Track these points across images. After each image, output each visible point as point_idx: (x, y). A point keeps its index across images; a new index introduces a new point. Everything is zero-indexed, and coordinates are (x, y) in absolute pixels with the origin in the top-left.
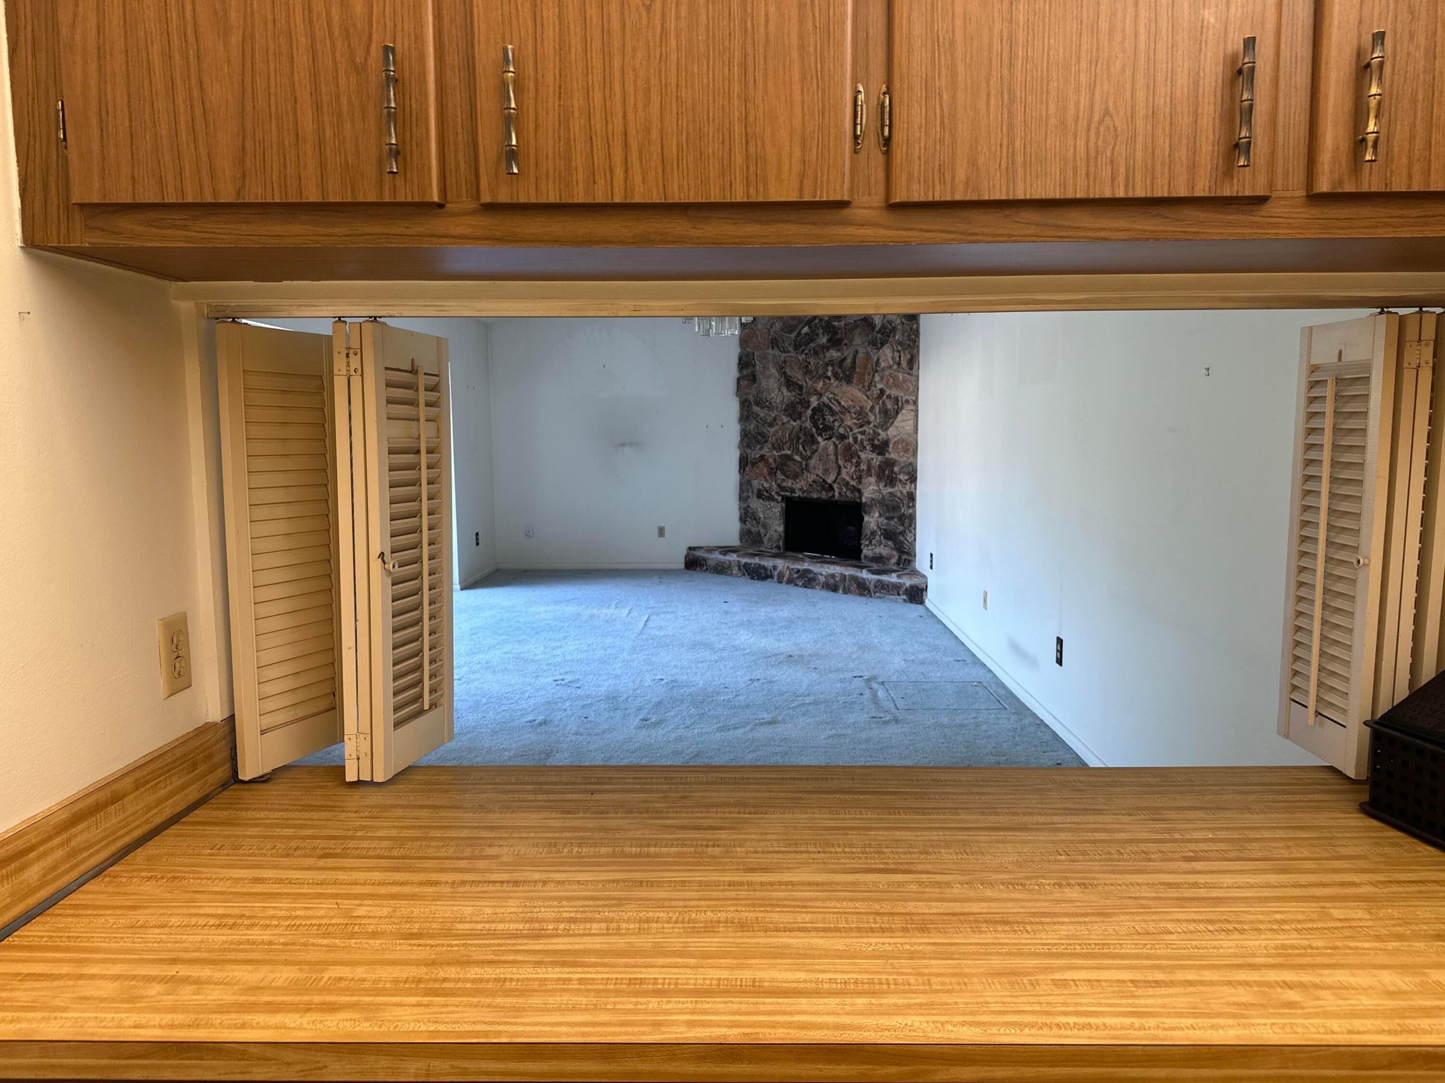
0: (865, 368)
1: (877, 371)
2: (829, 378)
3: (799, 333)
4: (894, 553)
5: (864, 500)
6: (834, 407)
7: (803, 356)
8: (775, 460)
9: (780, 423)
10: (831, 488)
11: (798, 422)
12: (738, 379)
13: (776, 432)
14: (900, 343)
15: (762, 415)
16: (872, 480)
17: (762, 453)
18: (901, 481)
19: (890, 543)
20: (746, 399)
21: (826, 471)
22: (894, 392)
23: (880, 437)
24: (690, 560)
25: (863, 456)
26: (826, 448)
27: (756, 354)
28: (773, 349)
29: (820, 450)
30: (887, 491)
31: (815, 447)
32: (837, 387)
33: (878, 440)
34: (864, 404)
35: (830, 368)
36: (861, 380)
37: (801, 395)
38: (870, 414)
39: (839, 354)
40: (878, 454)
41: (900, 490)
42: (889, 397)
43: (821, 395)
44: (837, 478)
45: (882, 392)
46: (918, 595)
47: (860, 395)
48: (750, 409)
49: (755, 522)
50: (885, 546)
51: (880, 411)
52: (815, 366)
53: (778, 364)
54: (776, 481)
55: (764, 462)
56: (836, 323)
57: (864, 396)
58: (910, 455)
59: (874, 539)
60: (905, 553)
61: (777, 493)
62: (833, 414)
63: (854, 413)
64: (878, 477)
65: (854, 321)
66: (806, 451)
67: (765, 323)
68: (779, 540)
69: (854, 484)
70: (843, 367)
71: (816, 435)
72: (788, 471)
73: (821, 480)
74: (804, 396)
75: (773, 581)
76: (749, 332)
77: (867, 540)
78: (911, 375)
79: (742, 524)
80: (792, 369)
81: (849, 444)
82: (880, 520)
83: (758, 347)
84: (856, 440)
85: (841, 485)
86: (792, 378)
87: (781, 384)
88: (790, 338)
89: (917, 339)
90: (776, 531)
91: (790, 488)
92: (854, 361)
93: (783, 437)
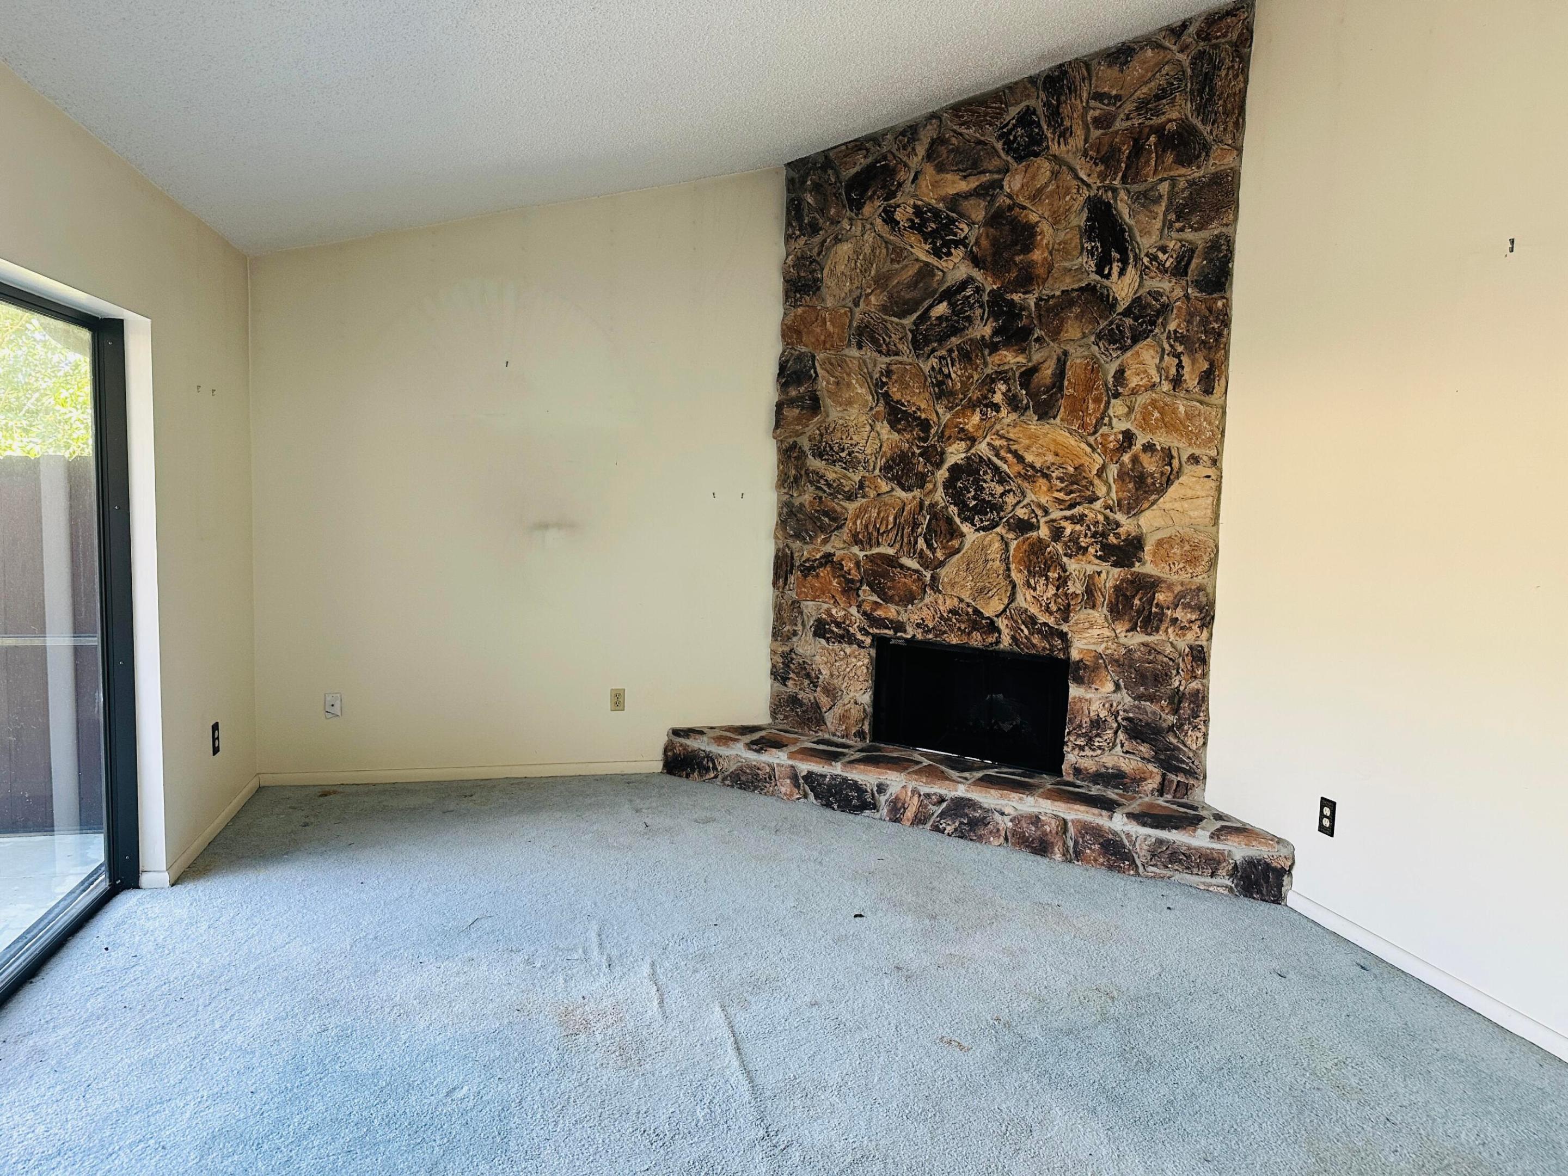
0: (1089, 390)
1: (1117, 395)
2: (997, 408)
3: (924, 317)
4: (1151, 767)
5: (1075, 655)
6: (1005, 467)
7: (934, 361)
8: (857, 564)
9: (872, 494)
10: (992, 627)
11: (917, 493)
12: (779, 406)
13: (862, 510)
14: (1180, 338)
15: (830, 476)
16: (1099, 615)
17: (828, 548)
18: (1174, 621)
19: (1144, 749)
20: (794, 446)
21: (981, 592)
22: (1161, 439)
23: (1120, 530)
24: (676, 756)
25: (1072, 565)
26: (983, 548)
27: (820, 356)
28: (860, 347)
29: (967, 546)
30: (1137, 639)
31: (955, 543)
32: (1015, 424)
33: (1117, 536)
34: (1085, 461)
35: (1001, 387)
36: (1077, 408)
37: (925, 440)
38: (1097, 481)
39: (1021, 359)
40: (1115, 565)
42: (1149, 448)
43: (972, 440)
44: (1007, 607)
45: (1128, 437)
46: (1267, 882)
47: (1073, 442)
48: (804, 464)
49: (806, 682)
50: (1127, 752)
51: (1122, 476)
52: (961, 382)
53: (871, 378)
54: (859, 606)
55: (832, 567)
56: (1016, 297)
57: (1083, 446)
58: (1200, 569)
59: (1098, 735)
60: (1177, 770)
61: (861, 629)
62: (1002, 479)
63: (1058, 478)
64: (1111, 611)
65: (1063, 292)
66: (933, 550)
67: (843, 295)
68: (863, 720)
69: (1051, 621)
70: (1032, 386)
71: (957, 520)
72: (889, 588)
73: (970, 610)
74: (932, 441)
75: (877, 815)
76: (804, 312)
77: (1078, 736)
78: (1208, 405)
79: (777, 684)
80: (905, 386)
81: (1040, 540)
82: (1116, 697)
83: (824, 342)
84: (1057, 533)
85: (1016, 622)
86: (903, 405)
87: (876, 418)
88: (903, 327)
89: (1225, 332)
90: (856, 703)
91: (891, 621)
92: (1060, 373)
93: (879, 521)
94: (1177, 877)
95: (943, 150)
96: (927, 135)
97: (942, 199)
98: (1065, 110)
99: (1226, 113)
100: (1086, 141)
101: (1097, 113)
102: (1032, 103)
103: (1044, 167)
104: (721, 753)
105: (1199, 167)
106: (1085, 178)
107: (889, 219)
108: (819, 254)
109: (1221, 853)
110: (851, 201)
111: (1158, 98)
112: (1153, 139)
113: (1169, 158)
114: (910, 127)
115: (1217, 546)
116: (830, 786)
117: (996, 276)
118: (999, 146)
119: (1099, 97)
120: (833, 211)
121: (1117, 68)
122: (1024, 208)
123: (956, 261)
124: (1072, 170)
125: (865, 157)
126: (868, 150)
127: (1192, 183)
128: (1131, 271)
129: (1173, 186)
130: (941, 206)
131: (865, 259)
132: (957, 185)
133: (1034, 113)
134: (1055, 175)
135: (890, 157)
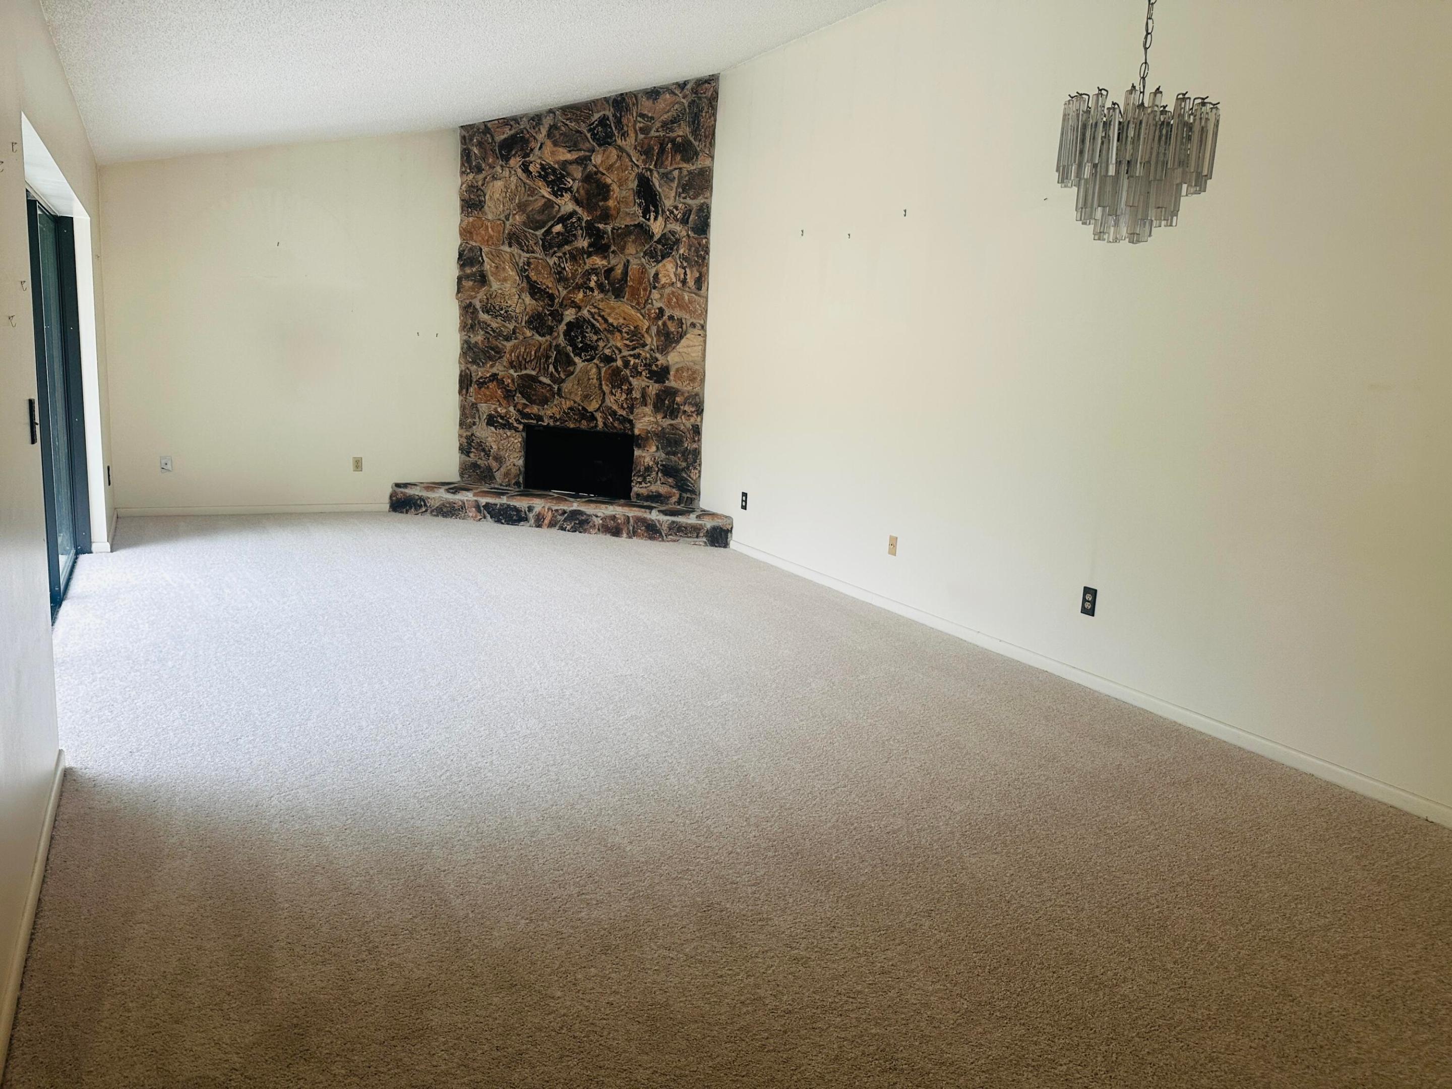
0: (640, 283)
1: (655, 288)
2: (592, 290)
3: (549, 232)
4: (674, 490)
5: (637, 432)
6: (598, 325)
7: (555, 259)
8: (513, 380)
9: (521, 337)
10: (593, 418)
11: (548, 337)
12: (460, 279)
13: (515, 347)
14: (685, 259)
15: (494, 325)
16: (648, 410)
17: (494, 370)
18: (685, 412)
19: (670, 480)
20: (470, 305)
21: (586, 397)
22: (677, 313)
23: (658, 363)
24: (398, 500)
25: (635, 382)
26: (587, 371)
27: (485, 249)
28: (510, 246)
29: (578, 370)
30: (668, 422)
31: (571, 369)
32: (602, 300)
33: (657, 366)
34: (639, 323)
35: (594, 278)
37: (552, 306)
38: (646, 335)
39: (605, 262)
40: (656, 382)
41: (684, 423)
42: (671, 318)
43: (579, 308)
44: (601, 406)
45: (661, 310)
46: (721, 537)
47: (633, 313)
48: (477, 317)
49: (482, 454)
50: (663, 483)
51: (659, 333)
52: (572, 273)
53: (518, 265)
54: (515, 407)
55: (497, 382)
56: (601, 226)
57: (639, 315)
58: (696, 384)
59: (649, 475)
60: (687, 491)
61: (517, 420)
62: (597, 332)
63: (626, 333)
64: (654, 407)
65: (626, 226)
66: (559, 373)
67: (498, 213)
68: (519, 475)
69: (624, 413)
70: (611, 278)
71: (572, 355)
72: (533, 395)
73: (580, 408)
74: (556, 306)
75: (528, 524)
76: (474, 221)
77: (639, 476)
78: (699, 296)
79: (463, 456)
80: (539, 273)
81: (617, 367)
82: (657, 454)
83: (488, 241)
84: (626, 364)
85: (606, 414)
86: (538, 284)
87: (522, 290)
88: (536, 236)
89: (707, 257)
90: (514, 465)
91: (535, 415)
92: (625, 273)
93: (526, 354)
94: (682, 539)
95: (556, 133)
96: (547, 121)
97: (558, 162)
98: (624, 121)
99: (706, 137)
100: (636, 140)
101: (641, 125)
102: (607, 113)
103: (613, 153)
104: (429, 496)
105: (693, 165)
106: (636, 162)
107: (525, 169)
108: (483, 185)
109: (701, 525)
110: (502, 155)
111: (673, 122)
112: (669, 145)
113: (678, 157)
114: (537, 115)
115: (704, 372)
116: (499, 510)
117: (589, 213)
118: (589, 135)
119: (642, 116)
120: (491, 160)
121: (651, 101)
122: (604, 174)
123: (567, 200)
124: (629, 156)
125: (510, 130)
126: (511, 126)
127: (690, 173)
128: (660, 218)
129: (680, 173)
130: (556, 166)
131: (511, 192)
132: (565, 155)
133: (608, 119)
134: (619, 157)
135: (525, 132)
